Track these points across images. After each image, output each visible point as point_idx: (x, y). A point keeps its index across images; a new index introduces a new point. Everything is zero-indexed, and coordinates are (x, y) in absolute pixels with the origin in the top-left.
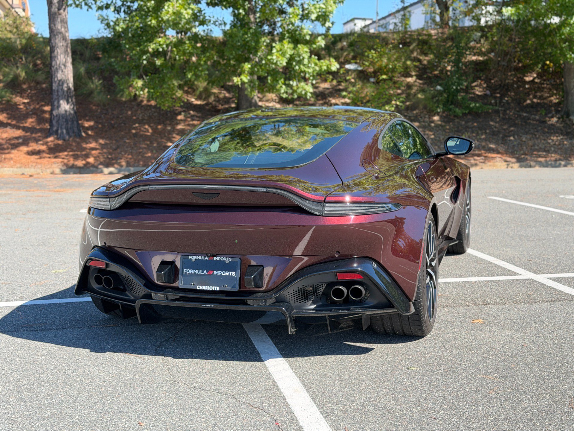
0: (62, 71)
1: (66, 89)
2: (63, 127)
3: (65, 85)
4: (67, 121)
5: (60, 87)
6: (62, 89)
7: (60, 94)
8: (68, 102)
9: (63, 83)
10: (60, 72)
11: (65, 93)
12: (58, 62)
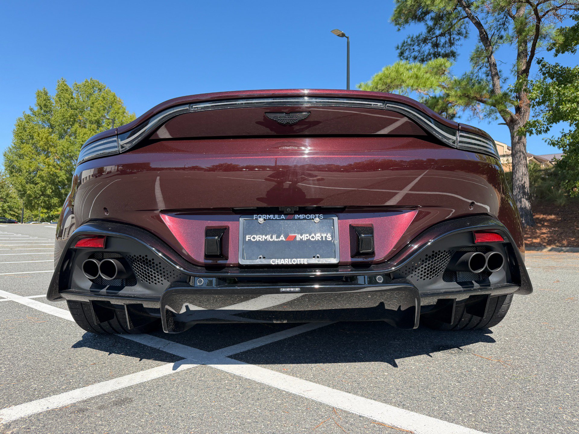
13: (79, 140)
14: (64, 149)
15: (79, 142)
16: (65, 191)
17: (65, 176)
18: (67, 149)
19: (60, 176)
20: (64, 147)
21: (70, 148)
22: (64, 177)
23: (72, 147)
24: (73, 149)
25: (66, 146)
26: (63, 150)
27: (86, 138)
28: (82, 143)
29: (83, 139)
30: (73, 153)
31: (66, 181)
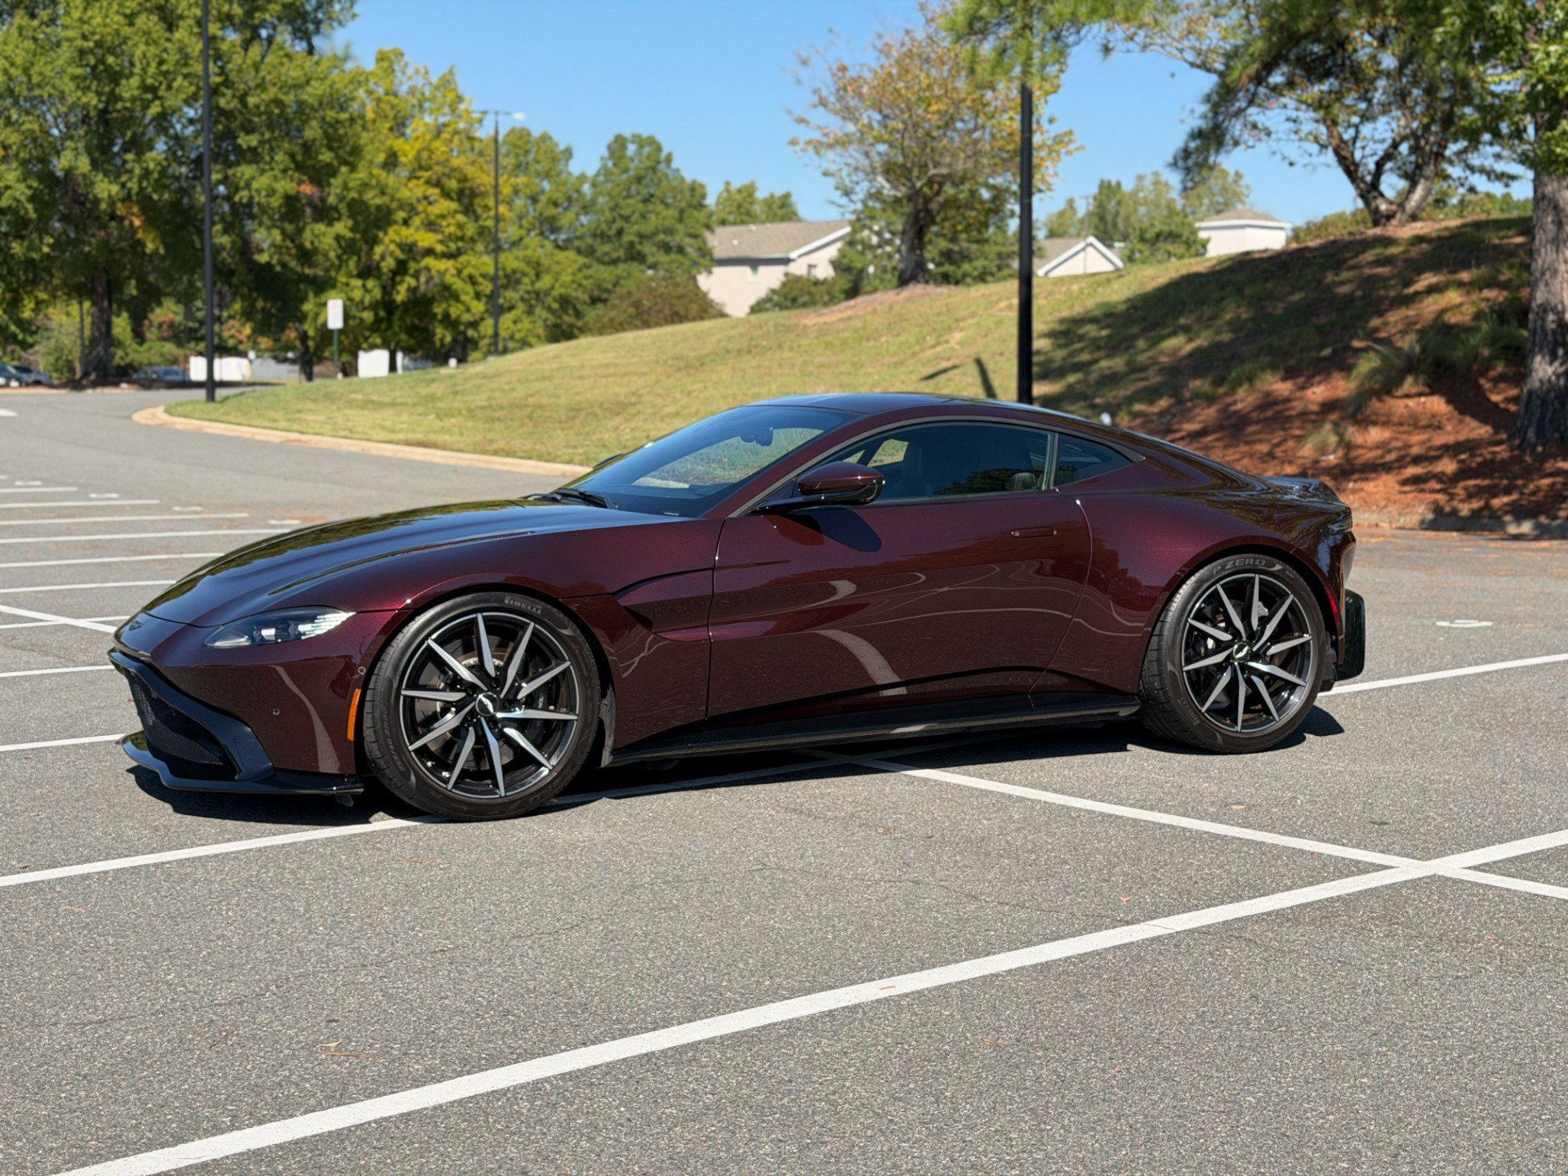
0: (1547, 284)
1: (1553, 326)
2: (1535, 419)
3: (1551, 317)
4: (1544, 403)
5: (1539, 323)
6: (1543, 329)
7: (1538, 339)
8: (1553, 357)
9: (1545, 311)
10: (1542, 287)
11: (1550, 338)
12: (1540, 262)
13: (70, 33)
14: (13, 71)
15: (69, 40)
16: (30, 248)
17: (22, 187)
18: (26, 71)
19: (7, 188)
20: (13, 64)
21: (36, 68)
22: (21, 191)
23: (43, 60)
24: (47, 71)
25: (19, 61)
26: (10, 79)
27: (94, 22)
28: (80, 43)
29: (86, 27)
30: (49, 88)
31: (30, 207)
